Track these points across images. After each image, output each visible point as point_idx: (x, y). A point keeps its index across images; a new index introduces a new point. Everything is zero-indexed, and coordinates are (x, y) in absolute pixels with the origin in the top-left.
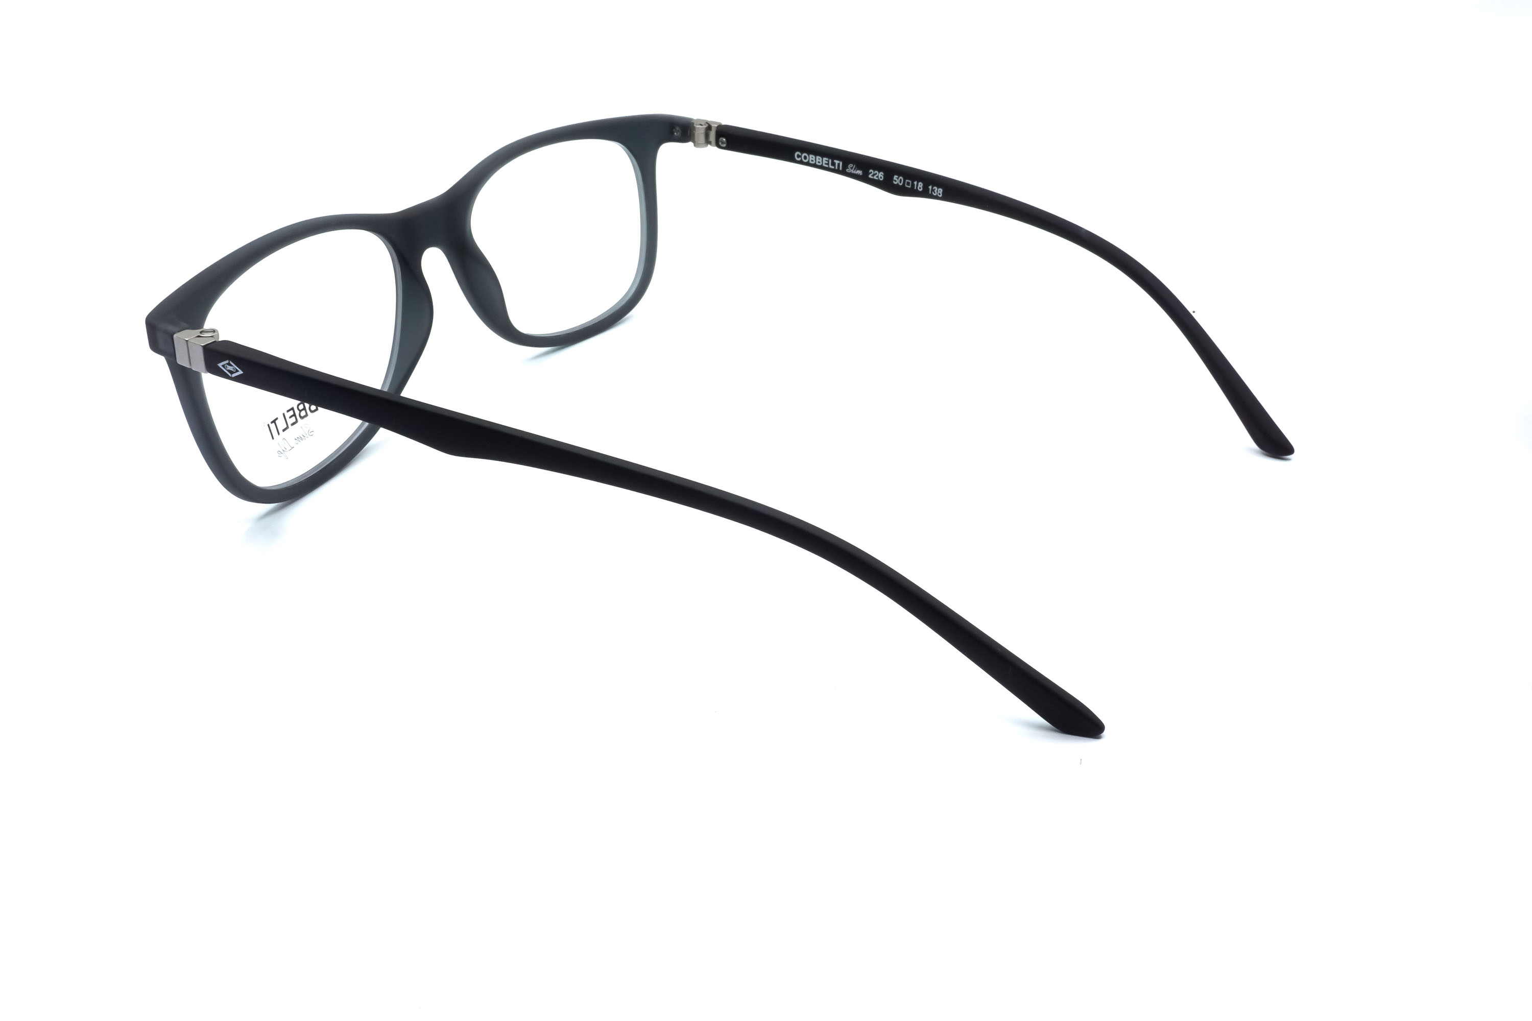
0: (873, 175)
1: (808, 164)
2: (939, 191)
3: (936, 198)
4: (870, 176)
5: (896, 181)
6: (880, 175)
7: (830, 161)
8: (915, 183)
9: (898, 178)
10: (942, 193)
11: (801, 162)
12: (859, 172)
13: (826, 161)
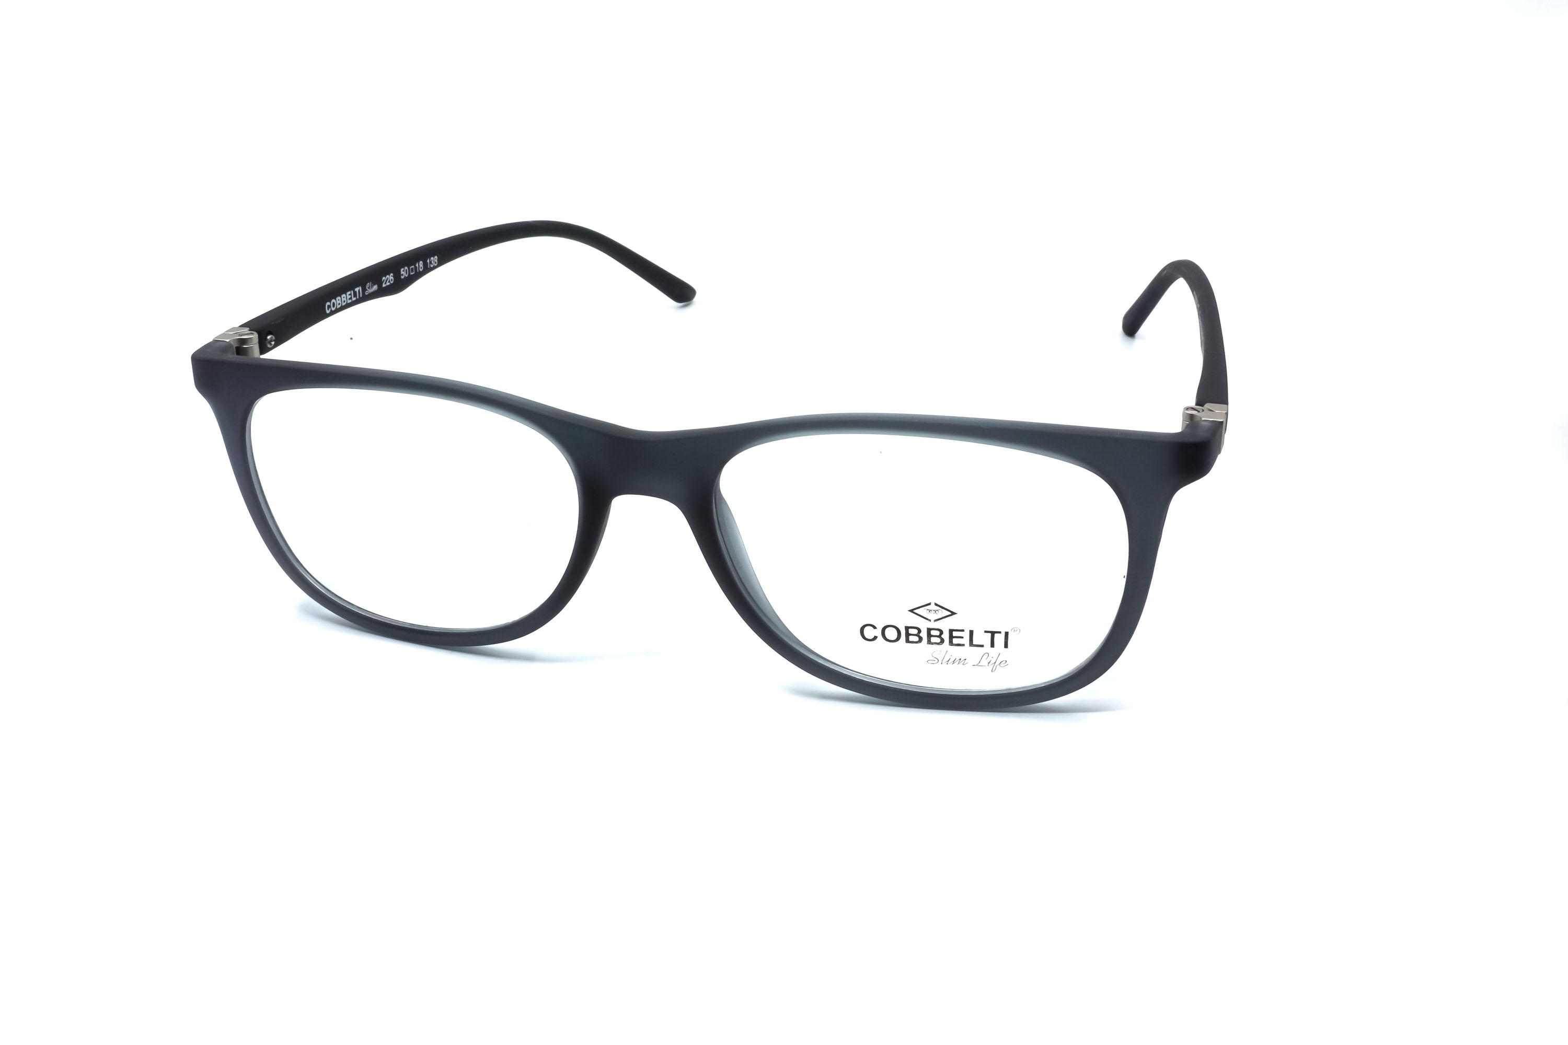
0: (386, 283)
1: (337, 311)
2: (435, 259)
3: (435, 268)
4: (384, 285)
5: (403, 275)
6: (390, 277)
7: (352, 292)
8: (417, 265)
9: (403, 271)
10: (438, 260)
11: (332, 313)
12: (375, 287)
13: (349, 295)
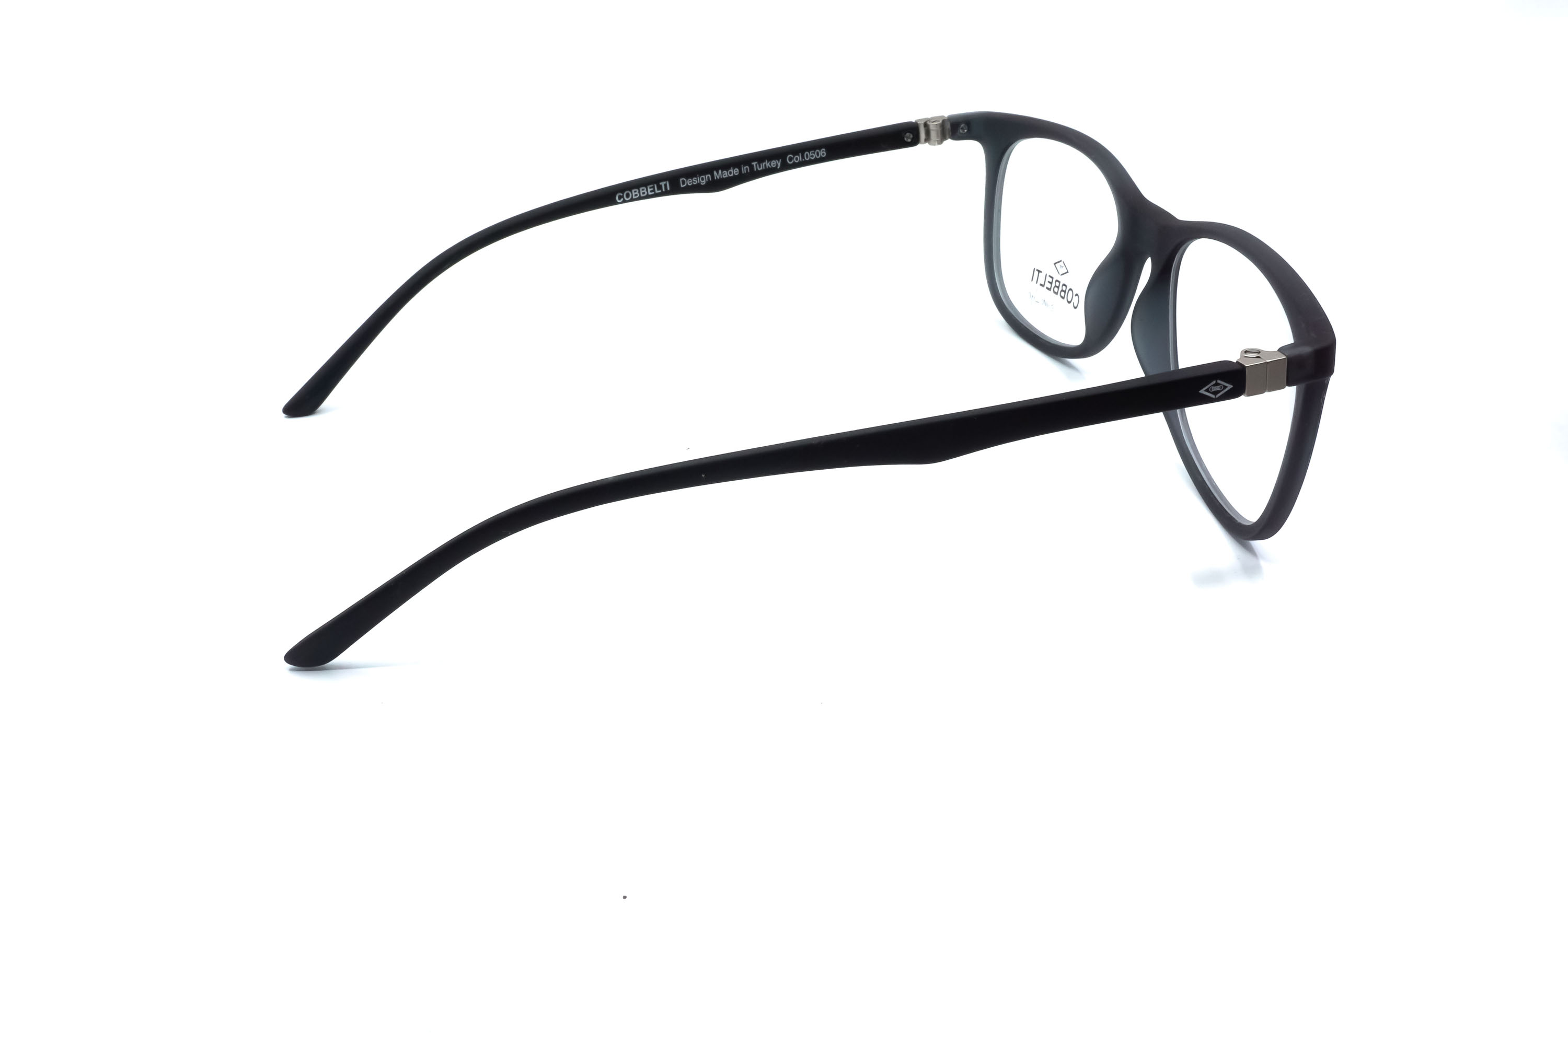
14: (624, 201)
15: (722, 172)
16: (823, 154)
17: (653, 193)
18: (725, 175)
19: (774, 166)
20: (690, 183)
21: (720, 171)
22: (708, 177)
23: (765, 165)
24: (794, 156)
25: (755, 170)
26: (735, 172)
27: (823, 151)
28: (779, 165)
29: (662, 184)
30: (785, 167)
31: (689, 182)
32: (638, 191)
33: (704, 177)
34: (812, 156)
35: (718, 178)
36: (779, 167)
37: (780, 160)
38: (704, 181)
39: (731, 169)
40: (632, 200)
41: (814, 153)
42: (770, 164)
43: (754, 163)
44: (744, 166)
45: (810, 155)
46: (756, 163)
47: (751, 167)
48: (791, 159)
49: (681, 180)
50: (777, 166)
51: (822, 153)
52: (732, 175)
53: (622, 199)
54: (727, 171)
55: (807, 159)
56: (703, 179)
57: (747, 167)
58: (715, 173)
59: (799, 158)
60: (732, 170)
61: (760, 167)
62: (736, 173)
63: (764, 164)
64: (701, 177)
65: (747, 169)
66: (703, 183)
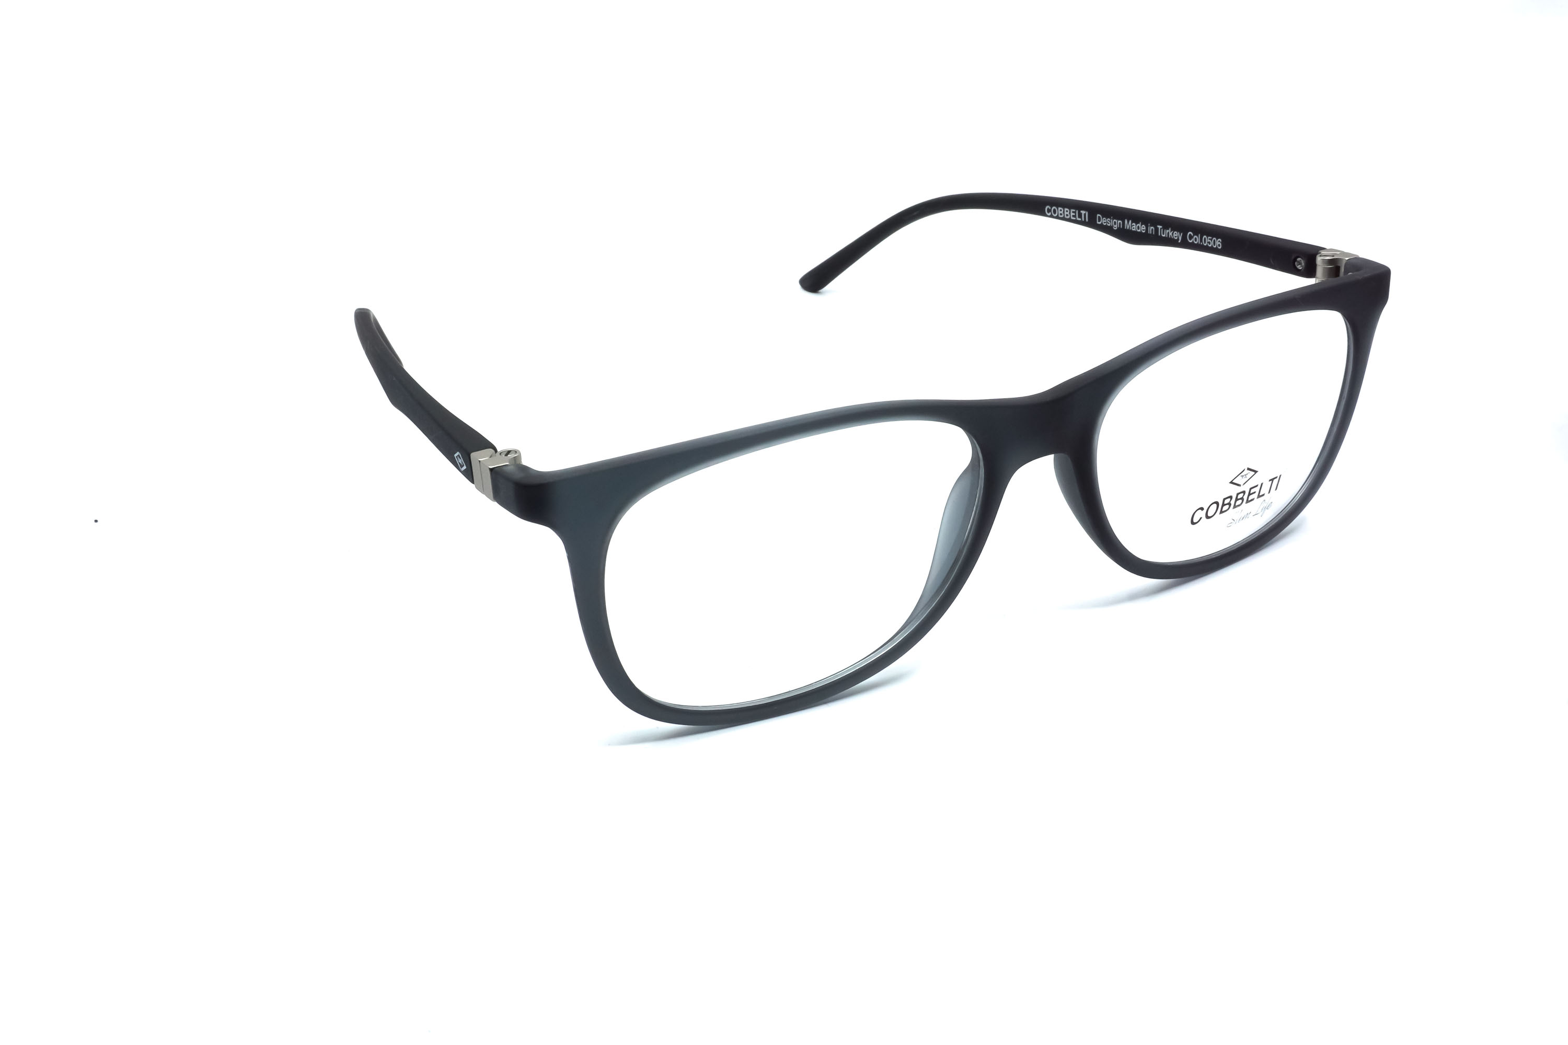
14: (1051, 216)
15: (1132, 224)
16: (1219, 245)
17: (1075, 219)
18: (1134, 228)
19: (1176, 238)
20: (1104, 223)
21: (1130, 221)
22: (1120, 223)
23: (1168, 233)
24: (1194, 235)
25: (1159, 235)
26: (1142, 228)
27: (1219, 241)
28: (1180, 239)
29: (1083, 212)
30: (1185, 244)
31: (1104, 221)
32: (1063, 211)
33: (1116, 221)
34: (1209, 243)
35: (1128, 228)
36: (1179, 241)
37: (1182, 234)
38: (1116, 226)
39: (1139, 223)
40: (1057, 218)
41: (1211, 240)
42: (1173, 234)
43: (1160, 227)
44: (1151, 226)
45: (1208, 241)
46: (1161, 227)
47: (1157, 229)
48: (1191, 237)
49: (1098, 215)
50: (1178, 239)
51: (1218, 243)
52: (1139, 231)
53: (1049, 214)
54: (1136, 224)
55: (1205, 245)
56: (1115, 224)
57: (1152, 227)
58: (1126, 221)
59: (1196, 239)
60: (1139, 225)
61: (1163, 234)
62: (1143, 230)
63: (1167, 231)
64: (1114, 220)
65: (1152, 229)
66: (1115, 227)
